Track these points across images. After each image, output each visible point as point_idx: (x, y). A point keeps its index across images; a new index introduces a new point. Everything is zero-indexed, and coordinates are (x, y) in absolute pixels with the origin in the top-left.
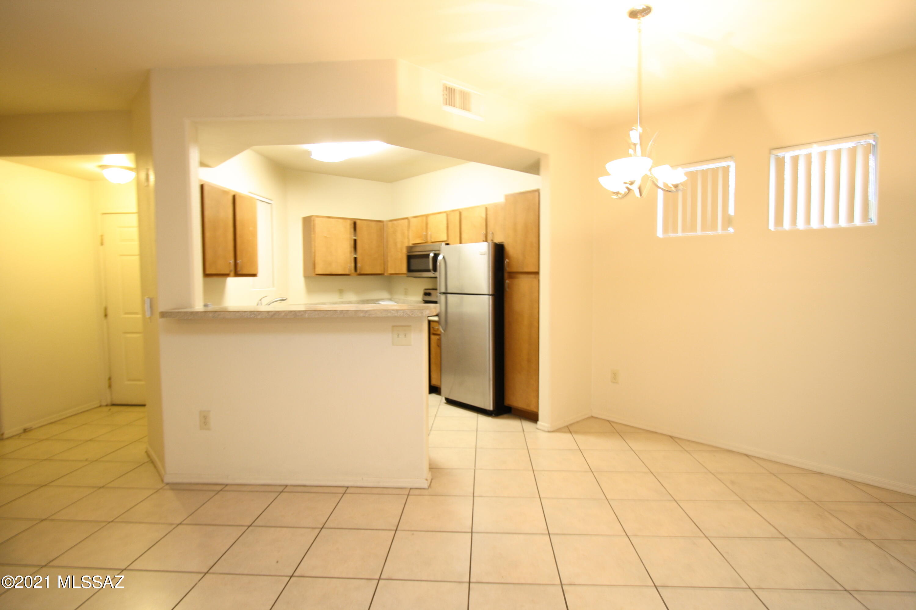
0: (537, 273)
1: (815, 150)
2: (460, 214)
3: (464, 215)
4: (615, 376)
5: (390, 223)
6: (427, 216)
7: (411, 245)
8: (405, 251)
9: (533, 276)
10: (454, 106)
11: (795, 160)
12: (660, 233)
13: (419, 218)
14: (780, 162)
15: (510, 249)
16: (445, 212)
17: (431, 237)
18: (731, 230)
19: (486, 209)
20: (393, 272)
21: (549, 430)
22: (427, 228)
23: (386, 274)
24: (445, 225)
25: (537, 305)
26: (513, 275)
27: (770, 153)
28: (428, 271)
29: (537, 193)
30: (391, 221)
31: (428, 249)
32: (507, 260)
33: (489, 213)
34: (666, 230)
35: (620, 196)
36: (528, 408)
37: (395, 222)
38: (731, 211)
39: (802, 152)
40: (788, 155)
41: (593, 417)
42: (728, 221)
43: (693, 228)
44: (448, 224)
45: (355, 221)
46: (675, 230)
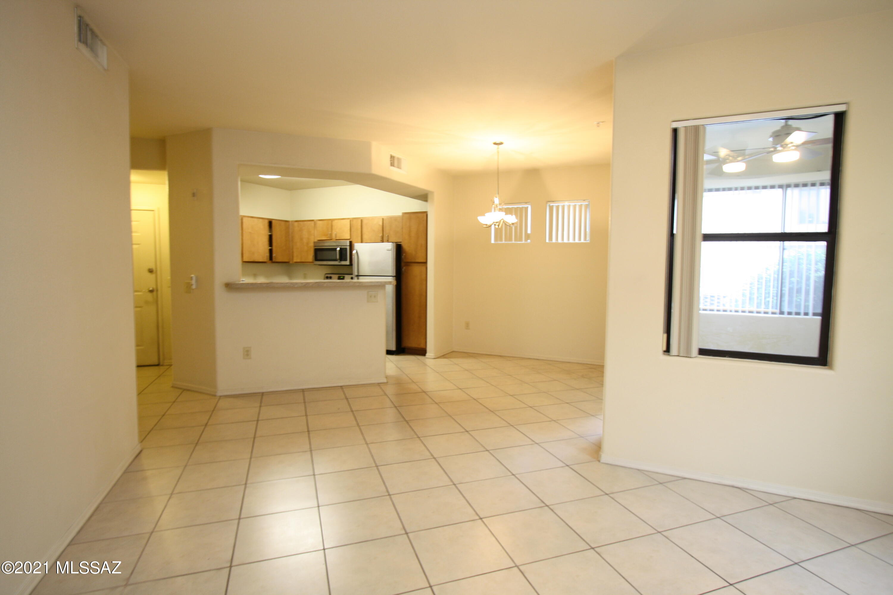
0: (426, 263)
1: (566, 204)
2: (362, 221)
3: (365, 222)
4: (467, 325)
5: (296, 224)
6: (332, 220)
7: (316, 241)
8: (312, 244)
9: (423, 264)
10: (393, 166)
11: (558, 207)
12: (493, 241)
13: (325, 221)
14: (551, 208)
15: (406, 246)
16: (348, 219)
17: (336, 236)
18: (529, 241)
19: (383, 219)
20: (299, 261)
21: (434, 357)
22: (332, 229)
23: (291, 262)
24: (349, 228)
25: (425, 283)
26: (408, 264)
27: (546, 203)
28: (336, 260)
29: (425, 214)
30: (296, 221)
31: (334, 244)
32: (404, 254)
33: (384, 222)
34: (496, 239)
35: (488, 226)
36: (419, 347)
37: (301, 223)
38: (529, 231)
39: (561, 204)
40: (555, 204)
41: (453, 352)
42: (528, 237)
43: (510, 239)
44: (351, 227)
45: (270, 220)
46: (501, 240)
